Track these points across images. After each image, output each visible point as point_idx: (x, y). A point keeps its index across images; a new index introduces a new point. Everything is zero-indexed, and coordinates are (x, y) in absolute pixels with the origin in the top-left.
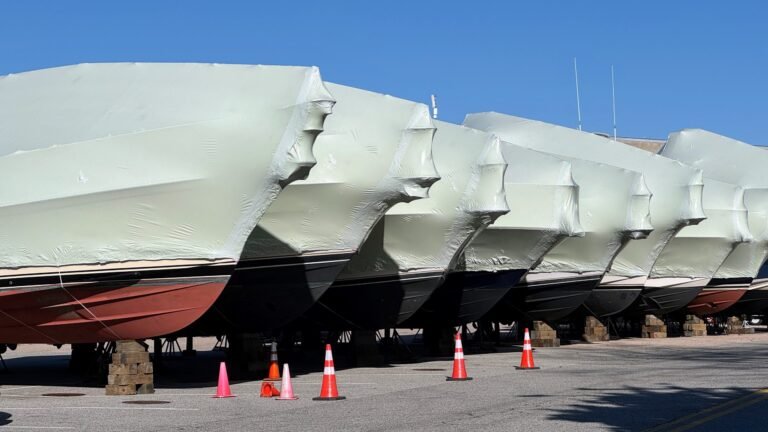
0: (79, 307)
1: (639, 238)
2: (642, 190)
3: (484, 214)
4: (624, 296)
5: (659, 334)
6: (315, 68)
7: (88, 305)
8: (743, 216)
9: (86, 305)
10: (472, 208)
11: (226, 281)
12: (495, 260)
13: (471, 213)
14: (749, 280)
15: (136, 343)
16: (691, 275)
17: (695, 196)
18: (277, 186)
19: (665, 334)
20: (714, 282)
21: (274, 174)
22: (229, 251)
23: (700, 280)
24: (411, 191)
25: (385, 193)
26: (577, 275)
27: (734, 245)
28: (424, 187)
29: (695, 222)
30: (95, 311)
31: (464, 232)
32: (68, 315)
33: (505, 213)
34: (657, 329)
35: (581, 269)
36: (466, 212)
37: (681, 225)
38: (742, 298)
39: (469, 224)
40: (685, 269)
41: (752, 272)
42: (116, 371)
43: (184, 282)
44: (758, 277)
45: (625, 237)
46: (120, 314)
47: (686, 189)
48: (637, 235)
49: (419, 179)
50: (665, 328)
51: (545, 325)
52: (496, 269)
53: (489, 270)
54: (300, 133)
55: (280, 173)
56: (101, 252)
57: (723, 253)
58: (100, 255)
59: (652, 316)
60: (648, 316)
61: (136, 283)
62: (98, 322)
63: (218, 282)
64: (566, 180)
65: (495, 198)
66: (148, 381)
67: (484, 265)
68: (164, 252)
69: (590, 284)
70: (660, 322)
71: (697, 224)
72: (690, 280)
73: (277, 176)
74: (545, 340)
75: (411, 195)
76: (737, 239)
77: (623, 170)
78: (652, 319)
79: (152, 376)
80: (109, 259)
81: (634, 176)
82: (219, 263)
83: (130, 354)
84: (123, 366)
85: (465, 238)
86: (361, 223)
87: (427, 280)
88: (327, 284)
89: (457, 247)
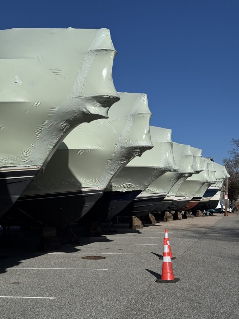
2: (190, 153)
3: (136, 148)
4: (164, 204)
8: (207, 173)
12: (125, 185)
14: (200, 198)
16: (185, 195)
20: (194, 198)
23: (189, 198)
26: (154, 195)
27: (203, 184)
28: (104, 106)
31: (119, 162)
33: (150, 148)
35: (157, 192)
36: (122, 147)
39: (124, 156)
40: (183, 193)
41: (201, 195)
44: (203, 197)
45: (180, 176)
47: (195, 157)
48: (187, 175)
49: (101, 97)
50: (172, 217)
51: (136, 218)
52: (124, 190)
53: (121, 191)
57: (198, 187)
65: (144, 136)
69: (160, 199)
70: (170, 214)
71: (198, 173)
72: (184, 198)
74: (137, 226)
75: (94, 114)
76: (205, 181)
78: (167, 213)
81: (185, 146)
85: (119, 166)
86: (46, 143)
87: (92, 195)
88: (15, 198)
89: (113, 173)
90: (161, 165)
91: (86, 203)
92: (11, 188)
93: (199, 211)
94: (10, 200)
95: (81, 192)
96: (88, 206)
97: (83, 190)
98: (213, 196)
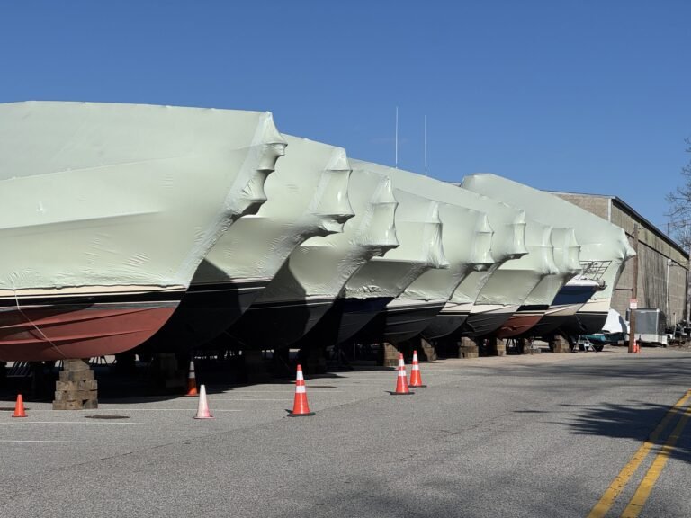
0: (32, 327)
1: (481, 270)
2: (486, 228)
3: (377, 247)
4: (452, 320)
5: (472, 354)
6: (268, 113)
7: (40, 326)
8: (550, 252)
9: (37, 326)
10: (365, 242)
11: (176, 306)
12: (365, 288)
13: (363, 246)
14: (546, 307)
15: (81, 362)
16: (503, 303)
17: (518, 232)
18: (229, 220)
19: (477, 354)
20: (523, 308)
21: (228, 209)
22: (180, 279)
23: (511, 308)
24: (329, 226)
25: (304, 228)
26: (424, 302)
27: (542, 277)
28: (340, 223)
29: (518, 256)
30: (46, 332)
31: (354, 263)
32: (17, 336)
33: (395, 247)
34: (470, 349)
35: (428, 297)
36: (359, 245)
37: (506, 258)
38: (539, 322)
39: (360, 257)
40: (498, 297)
41: (548, 300)
42: (62, 387)
43: (136, 306)
44: (552, 304)
45: (469, 269)
46: (71, 335)
47: (512, 226)
48: (480, 267)
49: (337, 216)
50: (477, 349)
51: (391, 346)
52: (365, 296)
53: (359, 297)
54: (254, 172)
55: (234, 209)
56: (58, 278)
57: (531, 284)
58: (56, 280)
59: (467, 339)
60: (463, 338)
61: (89, 306)
62: (48, 342)
63: (168, 307)
64: (433, 218)
65: (387, 233)
66: (93, 397)
67: (355, 292)
68: (118, 278)
69: (435, 310)
70: (473, 344)
71: (519, 258)
72: (502, 307)
73: (231, 211)
74: (391, 360)
75: (329, 230)
76: (545, 272)
77: (468, 209)
78: (467, 341)
79: (96, 392)
80: (65, 284)
81: (478, 214)
82: (170, 290)
83: (77, 372)
84: (70, 383)
85: (355, 268)
86: (279, 254)
87: (319, 305)
88: (245, 309)
89: (348, 277)
90: (422, 258)
91: (311, 316)
92: (242, 300)
93: (561, 338)
94: (240, 311)
95: (305, 302)
96: (313, 320)
97: (307, 298)
98: (584, 301)
